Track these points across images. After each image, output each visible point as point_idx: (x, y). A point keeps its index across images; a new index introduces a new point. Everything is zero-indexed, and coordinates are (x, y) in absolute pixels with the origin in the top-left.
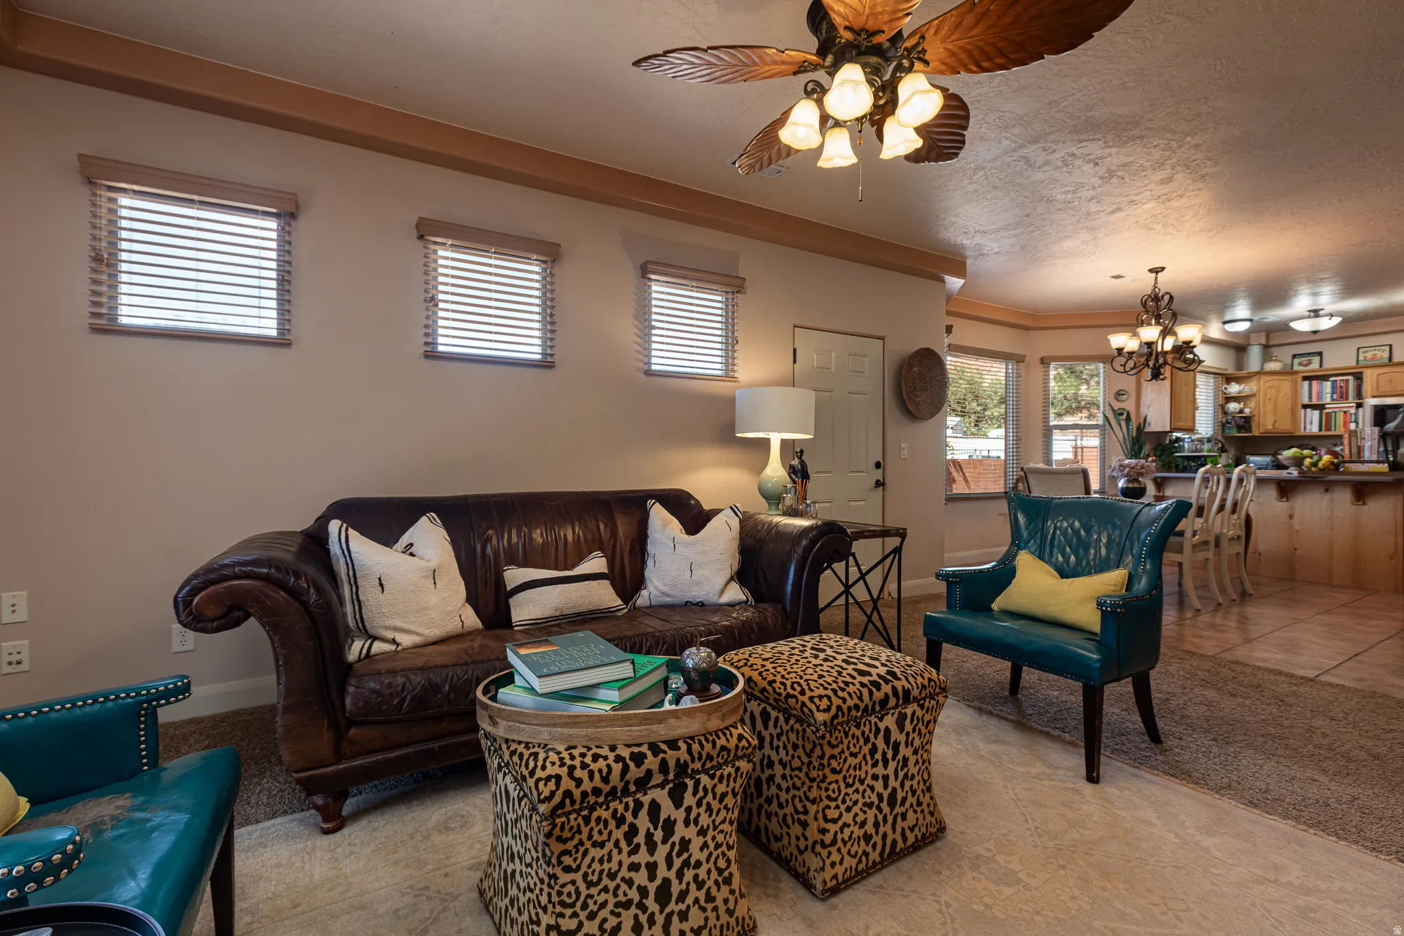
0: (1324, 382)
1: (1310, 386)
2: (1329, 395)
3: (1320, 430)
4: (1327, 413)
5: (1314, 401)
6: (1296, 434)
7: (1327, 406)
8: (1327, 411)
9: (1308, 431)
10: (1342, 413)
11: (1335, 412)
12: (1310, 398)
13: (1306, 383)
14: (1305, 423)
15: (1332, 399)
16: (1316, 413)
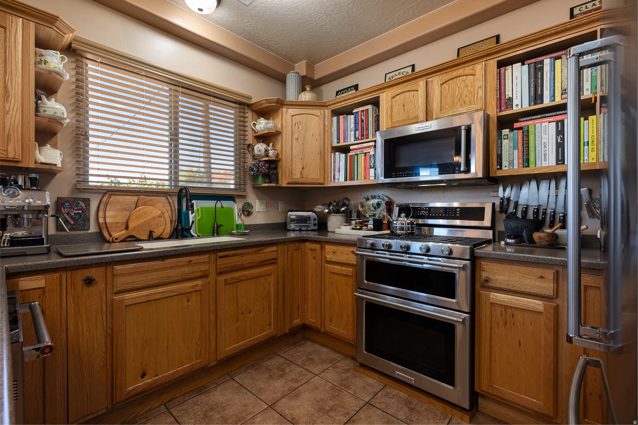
0: (349, 116)
1: (338, 122)
2: (353, 133)
3: (346, 180)
4: (350, 156)
5: (342, 143)
6: (326, 185)
7: (351, 147)
8: (350, 154)
9: (336, 181)
10: (363, 155)
11: (357, 155)
12: (338, 139)
13: (335, 119)
14: (334, 170)
15: (356, 139)
16: (343, 156)
